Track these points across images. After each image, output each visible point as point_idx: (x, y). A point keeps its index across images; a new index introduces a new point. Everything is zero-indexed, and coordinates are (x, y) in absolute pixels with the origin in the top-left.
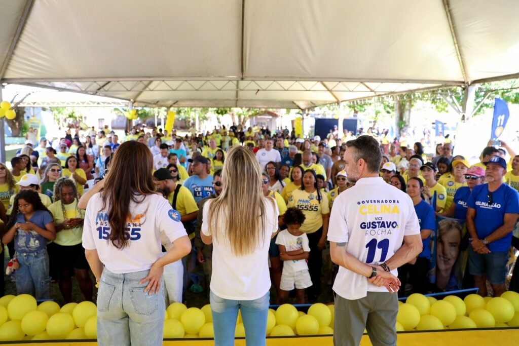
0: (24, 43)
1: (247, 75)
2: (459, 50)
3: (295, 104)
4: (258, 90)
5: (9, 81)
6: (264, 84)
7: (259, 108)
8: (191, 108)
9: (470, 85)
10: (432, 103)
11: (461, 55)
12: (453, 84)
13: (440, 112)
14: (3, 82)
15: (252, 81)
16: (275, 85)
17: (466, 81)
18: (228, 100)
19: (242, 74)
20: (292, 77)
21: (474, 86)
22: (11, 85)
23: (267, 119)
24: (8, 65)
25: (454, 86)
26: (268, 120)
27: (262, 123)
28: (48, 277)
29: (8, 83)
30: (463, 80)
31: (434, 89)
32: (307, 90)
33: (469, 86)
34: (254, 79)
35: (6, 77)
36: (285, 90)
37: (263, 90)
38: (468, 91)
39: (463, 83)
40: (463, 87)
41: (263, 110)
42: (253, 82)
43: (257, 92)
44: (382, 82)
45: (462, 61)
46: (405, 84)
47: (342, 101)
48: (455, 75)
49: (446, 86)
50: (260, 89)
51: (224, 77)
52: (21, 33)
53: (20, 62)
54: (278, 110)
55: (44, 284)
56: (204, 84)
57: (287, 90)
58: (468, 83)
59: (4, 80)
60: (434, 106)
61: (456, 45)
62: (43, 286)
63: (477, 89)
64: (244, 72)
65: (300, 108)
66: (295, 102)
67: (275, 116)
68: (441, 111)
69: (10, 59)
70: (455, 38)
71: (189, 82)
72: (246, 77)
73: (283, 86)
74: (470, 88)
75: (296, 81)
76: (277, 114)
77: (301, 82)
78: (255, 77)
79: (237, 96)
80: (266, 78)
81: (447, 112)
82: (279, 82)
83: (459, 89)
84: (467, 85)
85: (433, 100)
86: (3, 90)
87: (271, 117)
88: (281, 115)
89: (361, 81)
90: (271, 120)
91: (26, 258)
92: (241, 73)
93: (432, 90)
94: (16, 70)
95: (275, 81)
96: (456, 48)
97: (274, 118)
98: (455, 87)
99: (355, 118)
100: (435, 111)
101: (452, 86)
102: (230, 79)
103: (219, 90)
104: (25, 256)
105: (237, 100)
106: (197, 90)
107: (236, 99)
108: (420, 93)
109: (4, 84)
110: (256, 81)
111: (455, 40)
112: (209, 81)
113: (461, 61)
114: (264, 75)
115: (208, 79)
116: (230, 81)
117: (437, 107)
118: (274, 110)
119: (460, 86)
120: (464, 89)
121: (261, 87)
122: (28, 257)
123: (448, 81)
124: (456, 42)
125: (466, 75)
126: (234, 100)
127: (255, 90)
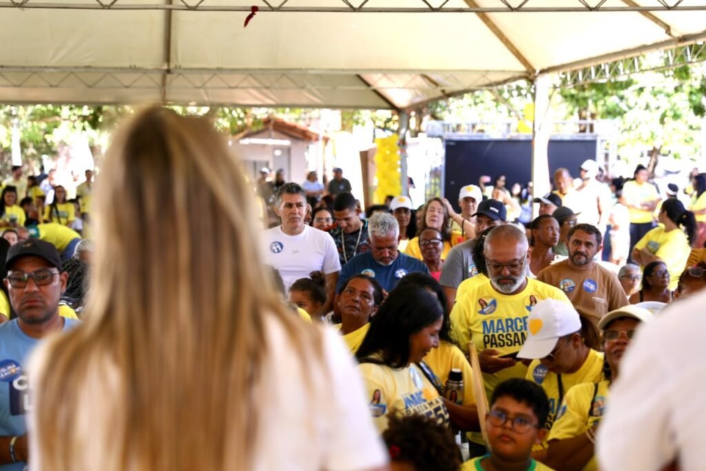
3: (368, 85)
7: (245, 107)
18: (133, 69)
23: (275, 148)
26: (278, 153)
27: (255, 164)
41: (262, 114)
43: (250, 17)
47: (542, 72)
54: (315, 113)
65: (392, 106)
66: (366, 77)
67: (301, 136)
76: (312, 129)
79: (167, 58)
87: (286, 142)
88: (322, 134)
90: (288, 151)
97: (301, 143)
99: (588, 136)
105: (168, 71)
107: (165, 67)
118: (299, 112)
126: (158, 70)
127: (244, 9)
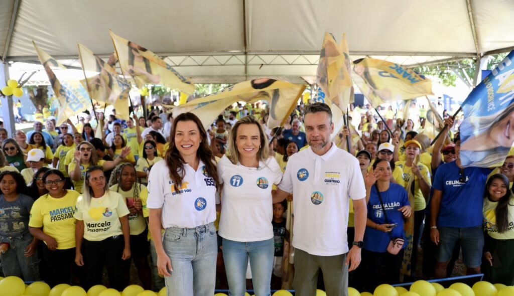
0: (22, 18)
1: (250, 50)
2: (474, 19)
3: (303, 79)
4: (262, 65)
5: (16, 59)
6: (268, 59)
8: (203, 84)
9: (483, 57)
10: (440, 77)
11: (474, 24)
12: (464, 56)
13: (447, 86)
14: (9, 61)
15: (256, 55)
16: (279, 59)
17: (478, 53)
18: (237, 76)
19: (246, 49)
20: (296, 51)
21: (487, 57)
22: (16, 63)
24: (10, 42)
25: (465, 58)
28: (37, 259)
29: (14, 62)
30: (475, 51)
31: (444, 62)
32: (312, 64)
33: (481, 57)
34: (258, 53)
35: (12, 55)
36: (289, 64)
37: (267, 64)
38: (480, 63)
39: (476, 54)
40: (474, 59)
42: (256, 57)
43: (261, 67)
44: (389, 55)
45: (476, 32)
46: (413, 57)
48: (467, 46)
49: (456, 58)
50: (264, 63)
51: (227, 52)
52: (18, 8)
53: (22, 40)
55: (33, 267)
56: (207, 59)
57: (292, 64)
58: (480, 54)
59: (9, 58)
60: (441, 80)
61: (470, 13)
62: (32, 268)
63: (490, 61)
64: (248, 46)
65: (308, 84)
66: (303, 77)
68: (449, 85)
69: (12, 36)
70: (469, 6)
71: (192, 57)
72: (250, 51)
73: (287, 61)
74: (482, 60)
75: (301, 55)
77: (305, 56)
78: (259, 51)
79: (246, 72)
80: (270, 52)
81: (455, 86)
82: (283, 56)
83: (470, 62)
84: (479, 56)
85: (441, 74)
86: (10, 68)
89: (367, 54)
91: (12, 241)
92: (244, 48)
93: (441, 63)
94: (19, 47)
95: (279, 55)
96: (469, 16)
98: (466, 60)
99: (361, 93)
100: (442, 86)
101: (462, 58)
102: (233, 54)
103: (222, 65)
104: (11, 239)
105: (246, 76)
106: (201, 65)
108: (429, 66)
109: (10, 62)
110: (260, 56)
111: (469, 8)
112: (212, 55)
113: (474, 31)
114: (268, 50)
115: (212, 54)
116: (233, 55)
117: (445, 81)
119: (472, 58)
120: (475, 61)
121: (265, 62)
122: (14, 241)
123: (459, 53)
124: (470, 10)
125: (478, 47)
126: (243, 76)
127: (259, 65)
